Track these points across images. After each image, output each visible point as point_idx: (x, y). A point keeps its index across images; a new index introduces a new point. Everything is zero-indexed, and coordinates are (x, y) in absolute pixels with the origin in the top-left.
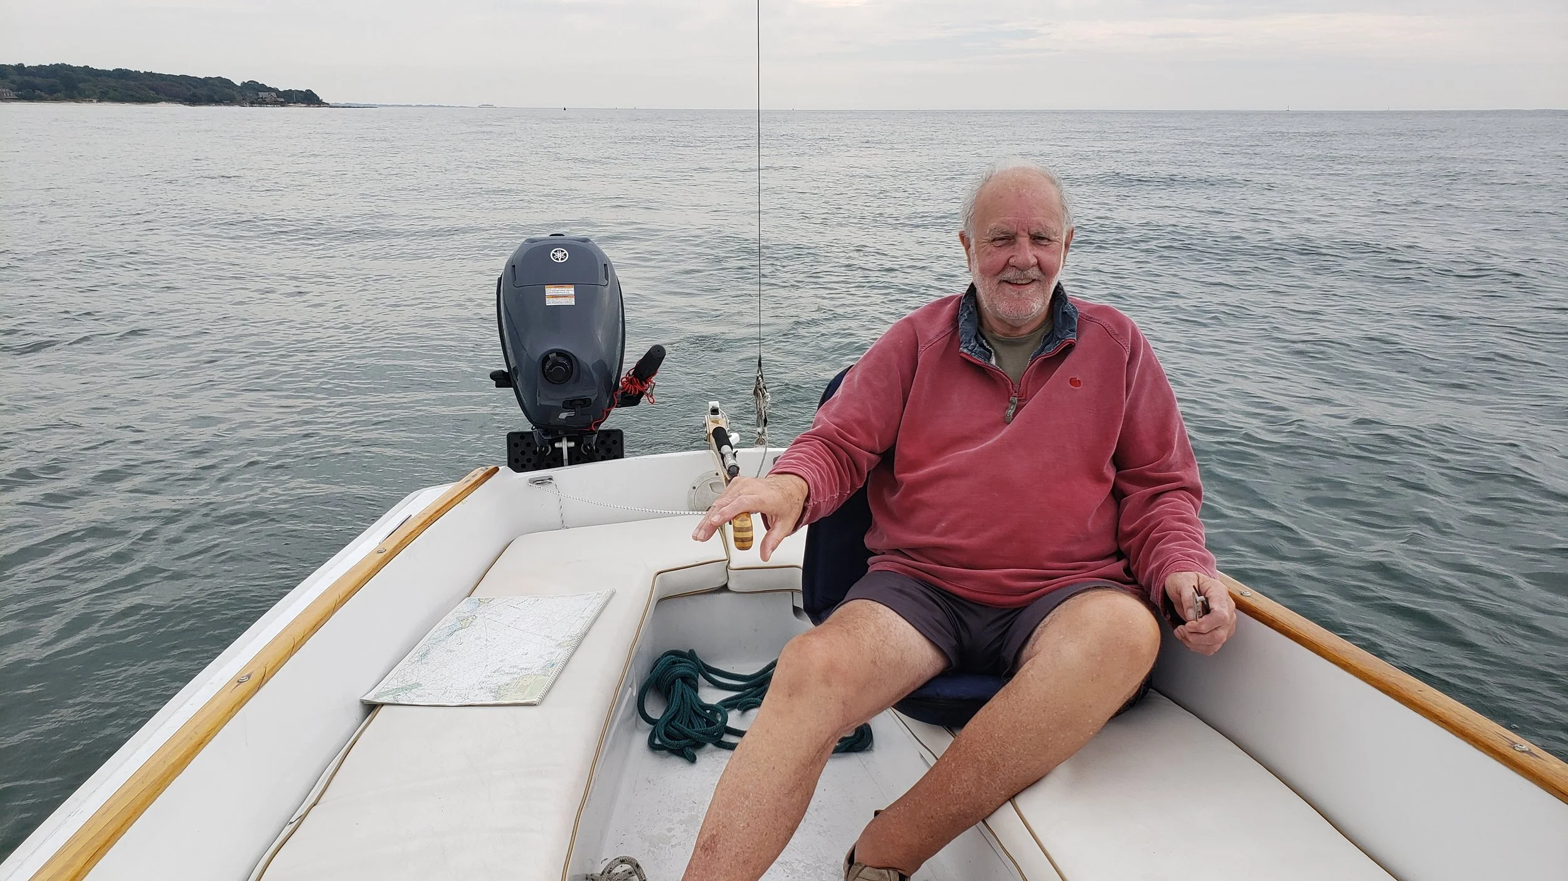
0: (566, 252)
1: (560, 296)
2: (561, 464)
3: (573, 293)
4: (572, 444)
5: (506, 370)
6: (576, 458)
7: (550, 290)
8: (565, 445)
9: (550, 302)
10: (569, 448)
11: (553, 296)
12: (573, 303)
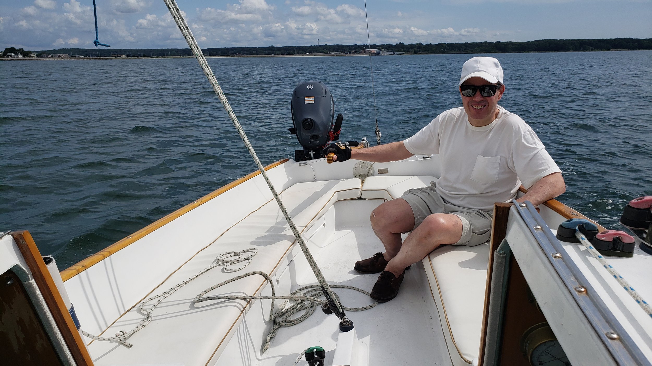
0: (312, 86)
1: (310, 100)
2: (310, 159)
3: (314, 99)
4: (314, 153)
5: (294, 128)
6: (316, 157)
7: (306, 99)
8: (312, 153)
9: (306, 102)
10: (313, 154)
11: (307, 101)
12: (314, 103)
